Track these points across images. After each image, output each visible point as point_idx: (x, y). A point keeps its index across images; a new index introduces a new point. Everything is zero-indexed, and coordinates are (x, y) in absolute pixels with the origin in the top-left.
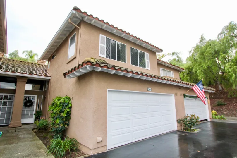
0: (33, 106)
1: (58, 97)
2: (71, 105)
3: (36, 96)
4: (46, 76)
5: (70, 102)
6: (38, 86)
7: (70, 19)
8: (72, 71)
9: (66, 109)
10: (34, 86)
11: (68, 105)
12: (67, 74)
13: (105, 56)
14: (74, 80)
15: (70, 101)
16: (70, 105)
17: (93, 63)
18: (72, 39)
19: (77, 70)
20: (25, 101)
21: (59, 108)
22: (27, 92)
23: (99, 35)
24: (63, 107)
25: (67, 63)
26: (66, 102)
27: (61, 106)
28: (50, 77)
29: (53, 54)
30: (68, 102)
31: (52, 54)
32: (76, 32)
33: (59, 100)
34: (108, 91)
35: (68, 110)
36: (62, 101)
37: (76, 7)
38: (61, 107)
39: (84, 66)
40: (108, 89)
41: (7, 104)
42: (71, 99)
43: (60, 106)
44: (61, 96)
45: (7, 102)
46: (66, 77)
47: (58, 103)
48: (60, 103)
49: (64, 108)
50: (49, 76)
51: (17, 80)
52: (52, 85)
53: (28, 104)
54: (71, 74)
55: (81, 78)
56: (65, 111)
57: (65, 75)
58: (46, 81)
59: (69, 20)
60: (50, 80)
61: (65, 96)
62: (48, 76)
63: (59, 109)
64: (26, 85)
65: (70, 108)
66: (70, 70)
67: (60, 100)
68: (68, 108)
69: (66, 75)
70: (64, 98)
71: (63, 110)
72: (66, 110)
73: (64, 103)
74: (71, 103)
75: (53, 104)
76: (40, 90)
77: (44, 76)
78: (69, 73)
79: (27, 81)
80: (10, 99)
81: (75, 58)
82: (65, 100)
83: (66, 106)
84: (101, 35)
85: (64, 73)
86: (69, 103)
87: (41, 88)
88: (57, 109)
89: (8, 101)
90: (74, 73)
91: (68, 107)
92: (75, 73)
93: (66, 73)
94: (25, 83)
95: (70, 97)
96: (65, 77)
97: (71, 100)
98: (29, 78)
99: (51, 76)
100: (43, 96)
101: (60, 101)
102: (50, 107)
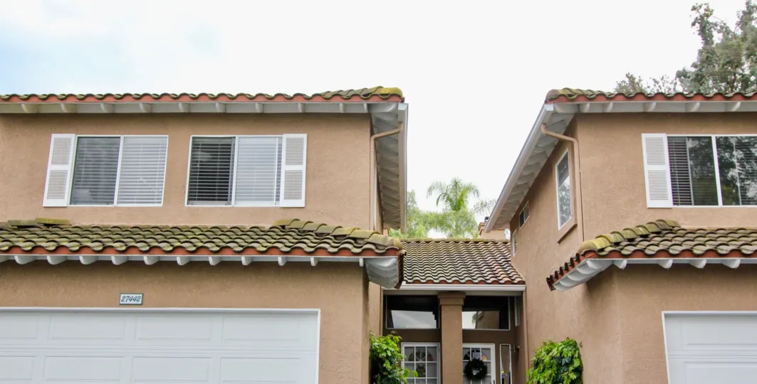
0: (487, 379)
1: (548, 343)
2: (581, 362)
3: (492, 347)
4: (511, 282)
5: (576, 355)
6: (494, 315)
7: (545, 124)
8: (562, 273)
9: (566, 373)
10: (481, 318)
11: (571, 362)
12: (554, 279)
13: (668, 202)
14: (579, 290)
15: (575, 351)
16: (576, 363)
17: (602, 250)
18: (560, 167)
19: (572, 270)
20: (466, 364)
21: (550, 372)
22: (468, 336)
23: (641, 135)
24: (558, 370)
25: (560, 242)
26: (565, 356)
27: (554, 365)
28: (522, 283)
29: (521, 207)
30: (570, 355)
31: (517, 207)
32: (567, 150)
33: (548, 352)
34: (666, 316)
35: (573, 376)
36: (555, 352)
37: (554, 91)
38: (555, 368)
39: (583, 261)
40: (663, 313)
41: (425, 372)
42: (578, 346)
43: (551, 367)
44: (554, 341)
45: (424, 365)
46: (555, 287)
47: (547, 359)
48: (552, 358)
49: (562, 371)
50: (520, 283)
51: (442, 302)
52: (529, 310)
53: (475, 373)
54: (563, 280)
55: (594, 285)
56: (566, 377)
57: (550, 281)
58: (512, 298)
59: (543, 127)
60: (522, 292)
61: (564, 339)
62: (516, 282)
63: (550, 375)
64: (463, 313)
65: (579, 371)
66: (568, 261)
67: (550, 351)
68: (573, 371)
69: (553, 282)
70: (560, 344)
71: (559, 377)
72: (568, 377)
73: (561, 357)
74: (579, 357)
75: (537, 364)
76: (500, 328)
77: (506, 283)
78: (557, 277)
79: (463, 304)
80: (430, 358)
81: (575, 226)
82: (562, 349)
83: (567, 365)
84: (645, 136)
85: (548, 279)
86: (572, 357)
87: (503, 323)
88: (546, 375)
89: (426, 362)
90: (567, 278)
91: (571, 368)
92: (570, 277)
93: (551, 276)
94: (461, 307)
95: (575, 342)
96: (552, 288)
97: (578, 349)
98: (468, 294)
99: (524, 279)
100: (512, 346)
101: (550, 354)
102: (531, 373)
